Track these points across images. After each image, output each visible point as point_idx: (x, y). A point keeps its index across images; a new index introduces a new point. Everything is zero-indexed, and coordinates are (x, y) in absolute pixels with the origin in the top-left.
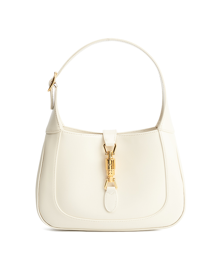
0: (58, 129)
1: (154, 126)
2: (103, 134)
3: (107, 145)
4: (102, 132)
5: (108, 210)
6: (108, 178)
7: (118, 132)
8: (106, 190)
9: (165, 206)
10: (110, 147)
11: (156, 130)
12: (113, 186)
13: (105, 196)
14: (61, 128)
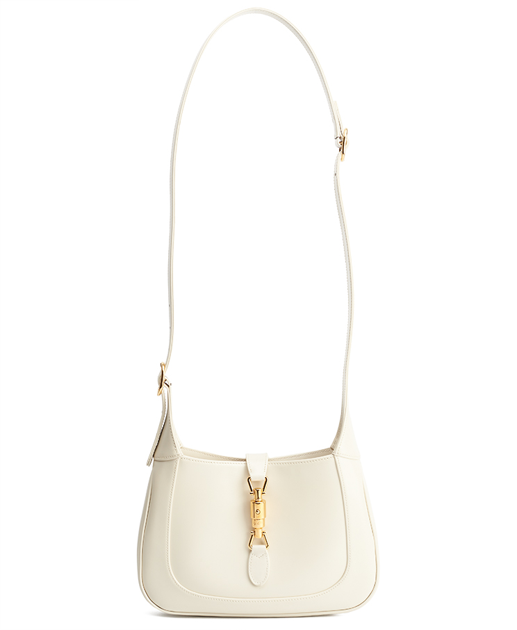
0: (175, 453)
1: (328, 446)
2: (245, 460)
3: (253, 479)
4: (244, 458)
5: (254, 582)
6: (253, 532)
7: (271, 456)
8: (251, 551)
9: (345, 575)
10: (257, 482)
11: (331, 455)
12: (262, 543)
13: (250, 560)
14: (180, 451)
